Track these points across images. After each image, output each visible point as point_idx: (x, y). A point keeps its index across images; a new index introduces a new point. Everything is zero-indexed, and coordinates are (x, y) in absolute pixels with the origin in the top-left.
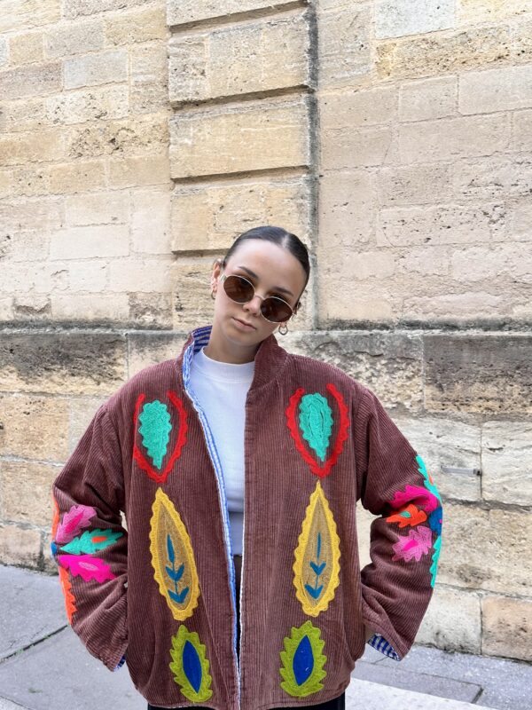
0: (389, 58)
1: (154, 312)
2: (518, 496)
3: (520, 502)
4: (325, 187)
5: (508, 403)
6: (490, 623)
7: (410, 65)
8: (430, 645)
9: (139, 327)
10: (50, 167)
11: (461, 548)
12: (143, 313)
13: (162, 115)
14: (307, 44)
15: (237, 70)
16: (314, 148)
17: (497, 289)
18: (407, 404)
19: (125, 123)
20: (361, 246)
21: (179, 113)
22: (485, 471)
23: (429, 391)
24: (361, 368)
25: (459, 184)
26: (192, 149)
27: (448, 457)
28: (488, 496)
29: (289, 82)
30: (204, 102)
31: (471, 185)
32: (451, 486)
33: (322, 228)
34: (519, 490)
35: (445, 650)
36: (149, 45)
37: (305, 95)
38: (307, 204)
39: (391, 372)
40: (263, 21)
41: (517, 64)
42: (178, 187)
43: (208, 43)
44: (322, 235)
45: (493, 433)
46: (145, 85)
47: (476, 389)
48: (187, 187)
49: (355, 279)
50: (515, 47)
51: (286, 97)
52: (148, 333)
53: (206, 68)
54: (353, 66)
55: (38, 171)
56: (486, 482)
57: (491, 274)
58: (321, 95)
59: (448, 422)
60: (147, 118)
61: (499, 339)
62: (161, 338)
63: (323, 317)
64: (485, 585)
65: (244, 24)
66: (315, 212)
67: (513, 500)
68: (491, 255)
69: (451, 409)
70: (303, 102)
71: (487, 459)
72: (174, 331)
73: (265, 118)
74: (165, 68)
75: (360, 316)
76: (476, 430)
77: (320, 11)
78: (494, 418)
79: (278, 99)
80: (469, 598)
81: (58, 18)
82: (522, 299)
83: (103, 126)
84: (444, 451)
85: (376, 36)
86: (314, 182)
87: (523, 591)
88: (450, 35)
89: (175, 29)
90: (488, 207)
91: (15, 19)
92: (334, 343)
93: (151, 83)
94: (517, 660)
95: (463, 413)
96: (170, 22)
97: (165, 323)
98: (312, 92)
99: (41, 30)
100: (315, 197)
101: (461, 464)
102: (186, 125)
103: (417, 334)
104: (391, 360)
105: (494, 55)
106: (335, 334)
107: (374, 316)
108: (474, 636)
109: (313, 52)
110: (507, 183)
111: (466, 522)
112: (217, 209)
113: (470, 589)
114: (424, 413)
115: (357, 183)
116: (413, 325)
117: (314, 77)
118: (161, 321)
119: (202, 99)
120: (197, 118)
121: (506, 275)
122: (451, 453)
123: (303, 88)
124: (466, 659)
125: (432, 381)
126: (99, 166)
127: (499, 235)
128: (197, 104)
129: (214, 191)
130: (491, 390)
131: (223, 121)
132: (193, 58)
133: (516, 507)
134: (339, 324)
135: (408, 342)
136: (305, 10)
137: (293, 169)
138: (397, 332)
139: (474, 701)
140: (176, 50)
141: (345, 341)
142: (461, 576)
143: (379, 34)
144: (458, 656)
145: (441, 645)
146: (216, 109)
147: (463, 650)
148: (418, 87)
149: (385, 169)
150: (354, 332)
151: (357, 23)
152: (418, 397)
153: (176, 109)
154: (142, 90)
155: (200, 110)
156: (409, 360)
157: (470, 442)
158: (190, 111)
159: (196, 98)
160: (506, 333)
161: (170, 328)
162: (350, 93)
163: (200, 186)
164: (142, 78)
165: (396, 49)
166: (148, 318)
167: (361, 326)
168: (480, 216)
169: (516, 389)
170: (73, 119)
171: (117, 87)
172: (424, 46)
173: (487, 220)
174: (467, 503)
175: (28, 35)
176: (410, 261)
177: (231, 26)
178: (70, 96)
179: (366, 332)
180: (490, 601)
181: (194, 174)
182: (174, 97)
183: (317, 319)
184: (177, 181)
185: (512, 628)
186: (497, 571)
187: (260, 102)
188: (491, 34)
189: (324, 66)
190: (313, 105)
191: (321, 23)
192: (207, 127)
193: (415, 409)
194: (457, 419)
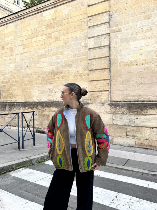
0: (121, 64)
1: (86, 100)
2: (140, 125)
3: (141, 126)
4: (112, 82)
5: (139, 112)
6: (137, 143)
7: (124, 65)
8: (128, 146)
9: (84, 102)
10: (70, 79)
11: (132, 133)
12: (84, 100)
13: (87, 72)
14: (109, 62)
15: (99, 65)
16: (110, 76)
17: (137, 96)
18: (124, 113)
19: (82, 73)
20: (117, 90)
21: (90, 71)
22: (135, 122)
23: (127, 111)
24: (118, 108)
25: (131, 82)
26: (92, 76)
27: (130, 120)
28: (136, 125)
29: (107, 67)
30: (94, 70)
31: (133, 82)
32: (131, 124)
33: (111, 88)
34: (140, 124)
35: (130, 147)
36: (85, 62)
37: (109, 69)
38: (109, 84)
39: (122, 108)
40: (103, 59)
41: (139, 65)
42: (90, 82)
43: (95, 62)
44: (111, 89)
45: (137, 116)
46: (85, 67)
47: (134, 110)
48: (91, 82)
49: (116, 95)
50: (139, 63)
51: (106, 69)
52: (86, 103)
53: (94, 65)
54: (116, 65)
55: (68, 79)
56: (136, 123)
57: (136, 94)
58: (111, 69)
59: (130, 115)
60: (85, 72)
61: (137, 103)
62: (87, 104)
63: (112, 100)
64: (136, 138)
65: (100, 59)
66: (110, 85)
67: (139, 126)
68: (136, 91)
69: (131, 113)
70: (108, 70)
71: (136, 120)
72: (89, 103)
73: (103, 72)
74: (88, 65)
75: (117, 100)
76: (134, 116)
77: (111, 57)
78: (137, 114)
79: (105, 70)
80: (134, 139)
81: (71, 57)
82: (140, 98)
83: (78, 73)
84: (130, 119)
85: (119, 61)
86: (110, 81)
87: (141, 138)
88: (129, 61)
89: (89, 60)
90: (135, 85)
91: (65, 57)
92: (113, 104)
93: (86, 67)
94: (140, 148)
95: (132, 114)
96: (89, 59)
97: (88, 101)
98: (110, 69)
99: (69, 59)
100: (110, 83)
101: (132, 121)
102: (91, 73)
103: (126, 103)
104: (122, 106)
105: (136, 64)
106: (114, 103)
107: (119, 100)
108: (134, 145)
109: (110, 63)
110: (138, 82)
111: (133, 129)
112: (96, 85)
113: (134, 138)
114: (127, 114)
115: (117, 81)
116: (125, 101)
117: (110, 67)
118: (87, 101)
119: (94, 69)
120: (93, 72)
121: (138, 94)
122: (131, 119)
123: (109, 68)
124: (133, 148)
125: (128, 109)
126: (78, 79)
127: (137, 89)
128: (93, 70)
129: (95, 83)
130: (136, 110)
131: (97, 73)
132: (92, 64)
133: (140, 127)
134: (114, 101)
135: (124, 104)
136: (109, 57)
137: (107, 79)
138: (123, 102)
139: (135, 152)
140: (89, 62)
141: (115, 104)
142: (132, 136)
143: (120, 61)
144: (132, 148)
145: (130, 146)
146: (96, 71)
147: (133, 147)
148: (125, 68)
149: (120, 80)
150: (116, 102)
151: (116, 59)
152: (126, 111)
153: (89, 71)
154: (84, 68)
155: (93, 71)
156: (124, 106)
157: (133, 118)
158: (92, 71)
159: (93, 69)
160: (138, 102)
161: (89, 102)
162: (115, 69)
163: (93, 82)
164: (84, 66)
165: (122, 63)
166: (85, 101)
167: (117, 102)
168: (134, 86)
169: (140, 110)
170: (74, 72)
171: (81, 67)
172: (126, 63)
173: (135, 87)
174: (133, 126)
175: (67, 60)
176: (124, 93)
177: (98, 59)
178: (73, 69)
179: (118, 102)
180: (136, 140)
181: (92, 80)
182: (89, 69)
183: (111, 101)
184: (90, 81)
185: (140, 143)
186: (137, 135)
187: (102, 70)
188: (135, 61)
189: (111, 65)
190: (110, 70)
191: (111, 59)
192: (94, 73)
193: (125, 113)
194: (131, 115)
